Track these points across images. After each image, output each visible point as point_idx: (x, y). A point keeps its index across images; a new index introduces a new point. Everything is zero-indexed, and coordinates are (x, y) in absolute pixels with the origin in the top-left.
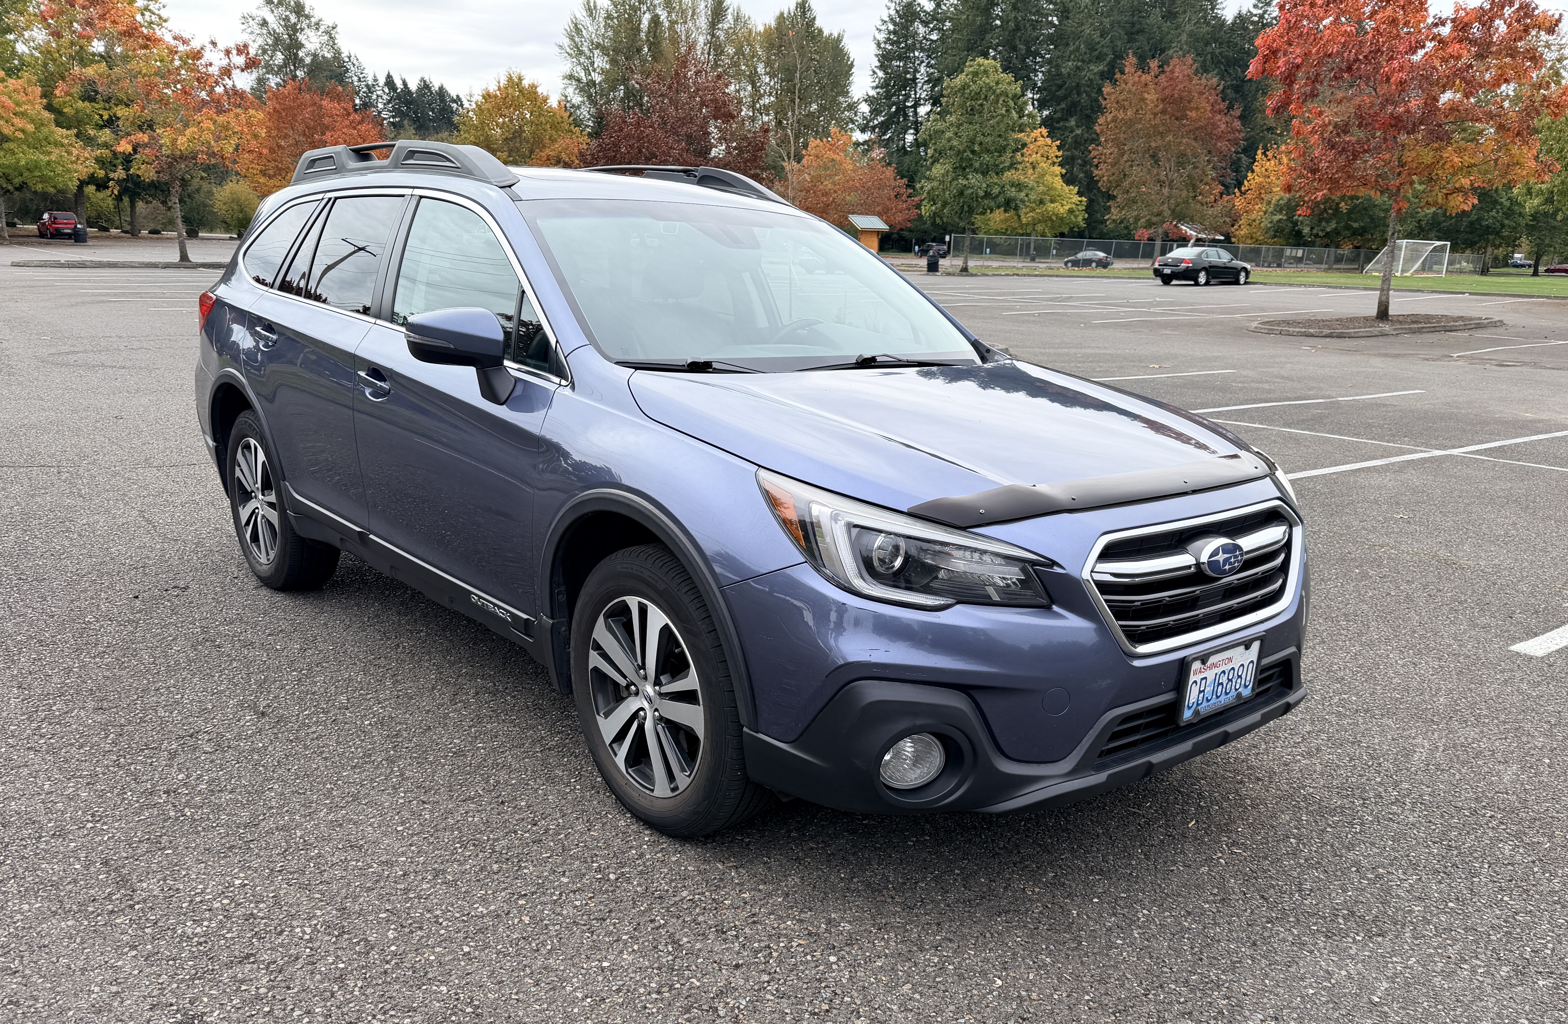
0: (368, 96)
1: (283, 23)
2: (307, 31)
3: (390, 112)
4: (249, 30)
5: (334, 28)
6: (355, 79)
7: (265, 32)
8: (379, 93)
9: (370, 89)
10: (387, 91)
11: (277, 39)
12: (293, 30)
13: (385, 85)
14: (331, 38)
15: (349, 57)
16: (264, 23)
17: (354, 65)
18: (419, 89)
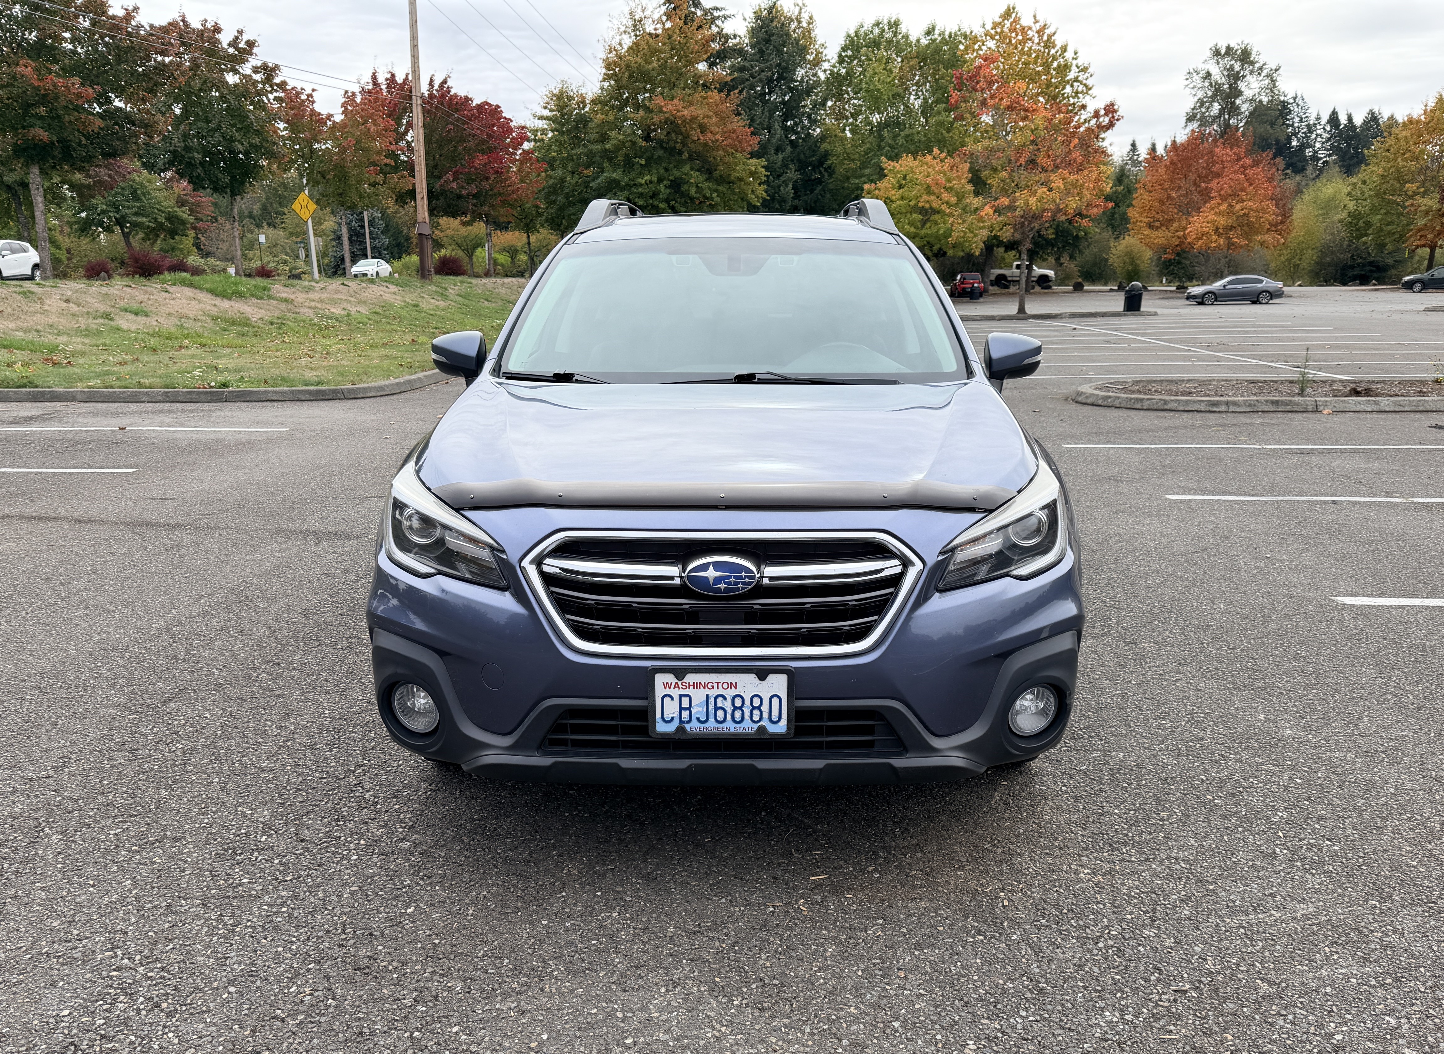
0: (1306, 136)
1: (1226, 73)
2: (1249, 78)
3: (1328, 150)
4: (1192, 86)
5: (1276, 70)
6: (1297, 119)
7: (1207, 84)
8: (1319, 132)
9: (1310, 129)
10: (1328, 128)
11: (1217, 89)
12: (1235, 77)
13: (1328, 122)
14: (1272, 81)
15: (1295, 98)
16: (1208, 75)
17: (1298, 105)
18: (1365, 123)
